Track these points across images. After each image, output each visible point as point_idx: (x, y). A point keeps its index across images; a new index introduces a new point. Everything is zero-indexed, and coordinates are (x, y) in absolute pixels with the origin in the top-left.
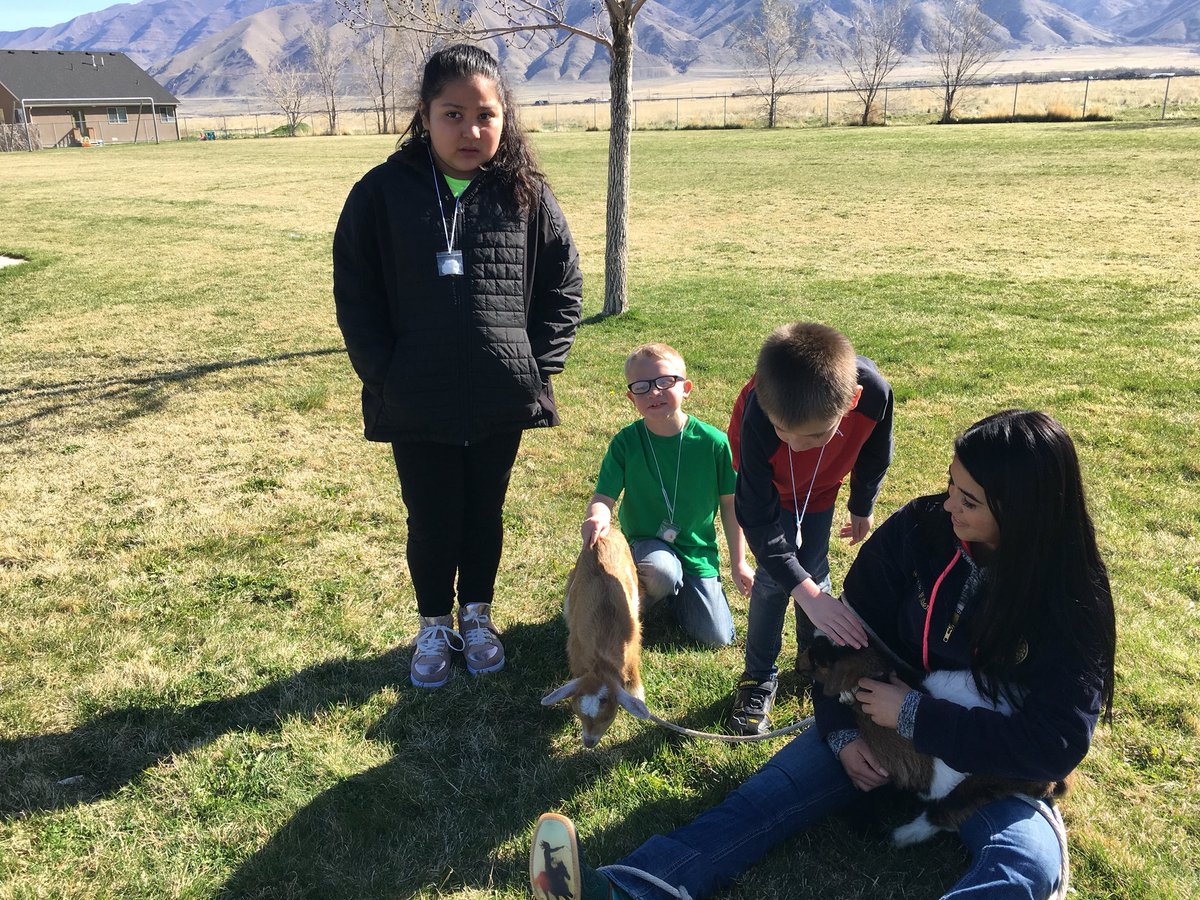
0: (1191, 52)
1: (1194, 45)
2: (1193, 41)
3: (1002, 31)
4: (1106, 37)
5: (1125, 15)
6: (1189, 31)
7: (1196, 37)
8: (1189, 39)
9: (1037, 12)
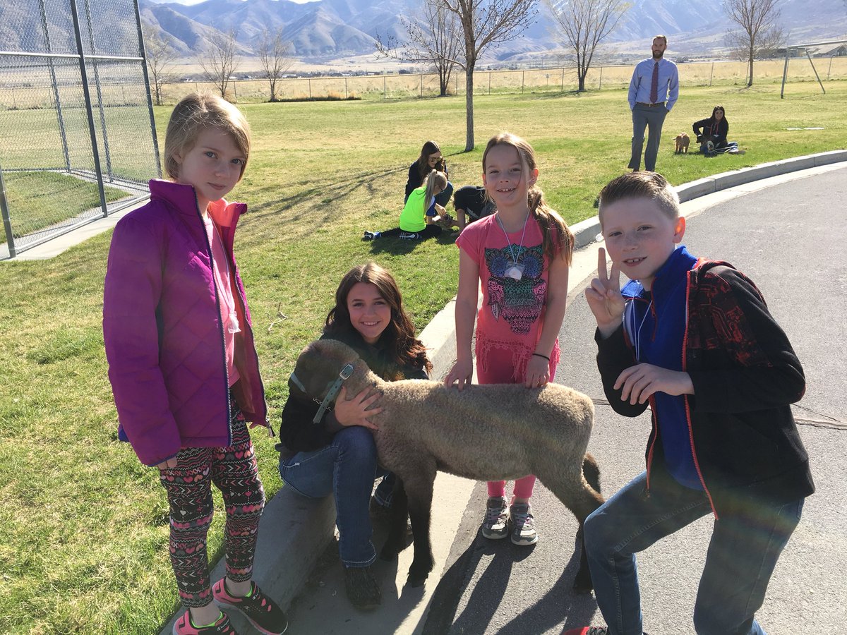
0: (301, 61)
1: (301, 57)
2: (300, 55)
3: (182, 44)
4: (250, 50)
5: (257, 36)
6: (297, 48)
7: (302, 52)
8: (297, 53)
9: (202, 32)
